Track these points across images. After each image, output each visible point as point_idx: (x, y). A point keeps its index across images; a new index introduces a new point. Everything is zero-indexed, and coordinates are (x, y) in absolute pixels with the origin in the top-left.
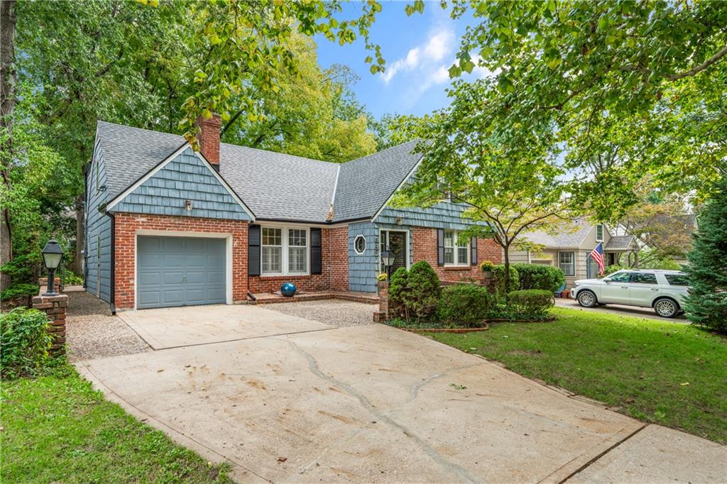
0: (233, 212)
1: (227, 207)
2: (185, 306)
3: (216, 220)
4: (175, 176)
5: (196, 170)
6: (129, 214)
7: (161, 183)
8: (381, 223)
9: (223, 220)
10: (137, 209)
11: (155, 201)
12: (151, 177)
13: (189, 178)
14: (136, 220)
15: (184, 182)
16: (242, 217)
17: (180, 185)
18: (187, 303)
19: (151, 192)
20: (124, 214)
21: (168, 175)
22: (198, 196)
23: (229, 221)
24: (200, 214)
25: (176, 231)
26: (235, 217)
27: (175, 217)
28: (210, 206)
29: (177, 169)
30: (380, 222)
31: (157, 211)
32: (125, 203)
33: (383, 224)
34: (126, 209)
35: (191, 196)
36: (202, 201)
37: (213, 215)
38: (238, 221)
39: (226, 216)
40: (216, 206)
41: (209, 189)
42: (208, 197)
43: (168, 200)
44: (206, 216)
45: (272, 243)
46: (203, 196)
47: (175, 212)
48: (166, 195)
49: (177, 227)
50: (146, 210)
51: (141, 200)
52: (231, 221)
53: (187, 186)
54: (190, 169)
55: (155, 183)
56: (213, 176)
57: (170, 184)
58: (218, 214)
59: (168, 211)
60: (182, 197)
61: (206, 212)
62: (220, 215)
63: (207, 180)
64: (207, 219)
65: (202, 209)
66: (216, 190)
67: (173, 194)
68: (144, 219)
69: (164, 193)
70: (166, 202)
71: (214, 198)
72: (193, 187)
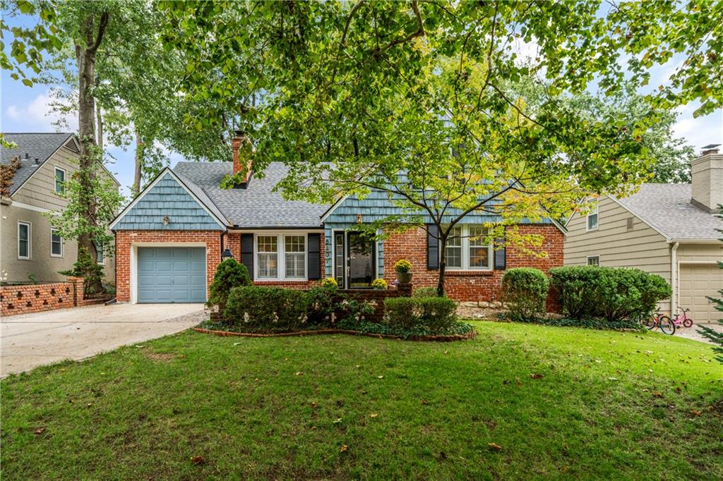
0: (205, 223)
1: (200, 220)
2: (173, 303)
3: (190, 231)
4: (157, 198)
5: (173, 191)
6: (125, 231)
7: (147, 205)
8: (333, 223)
9: (197, 231)
10: (130, 227)
11: (142, 220)
12: (140, 201)
13: (169, 198)
14: (131, 235)
15: (164, 202)
16: (213, 227)
17: (160, 205)
18: (175, 300)
19: (140, 212)
20: (122, 231)
21: (151, 198)
22: (175, 213)
23: (202, 231)
24: (177, 227)
25: (159, 243)
26: (207, 227)
27: (158, 231)
28: (185, 220)
29: (158, 192)
30: (332, 221)
31: (143, 227)
32: (121, 223)
33: (337, 223)
34: (122, 228)
35: (170, 213)
36: (178, 216)
37: (187, 227)
38: (210, 231)
39: (198, 227)
40: (190, 220)
41: (184, 205)
42: (184, 212)
43: (152, 218)
44: (182, 229)
45: (267, 250)
46: (179, 212)
47: (158, 227)
48: (150, 214)
49: (160, 239)
50: (136, 227)
51: (133, 220)
52: (204, 231)
53: (167, 205)
54: (168, 191)
55: (142, 205)
56: (188, 194)
57: (154, 205)
58: (192, 225)
59: (152, 227)
60: (162, 214)
61: (182, 225)
62: (193, 227)
63: (183, 198)
64: (184, 231)
65: (179, 223)
66: (190, 205)
67: (156, 212)
68: (136, 234)
69: (149, 212)
70: (150, 220)
71: (189, 213)
72: (171, 205)
